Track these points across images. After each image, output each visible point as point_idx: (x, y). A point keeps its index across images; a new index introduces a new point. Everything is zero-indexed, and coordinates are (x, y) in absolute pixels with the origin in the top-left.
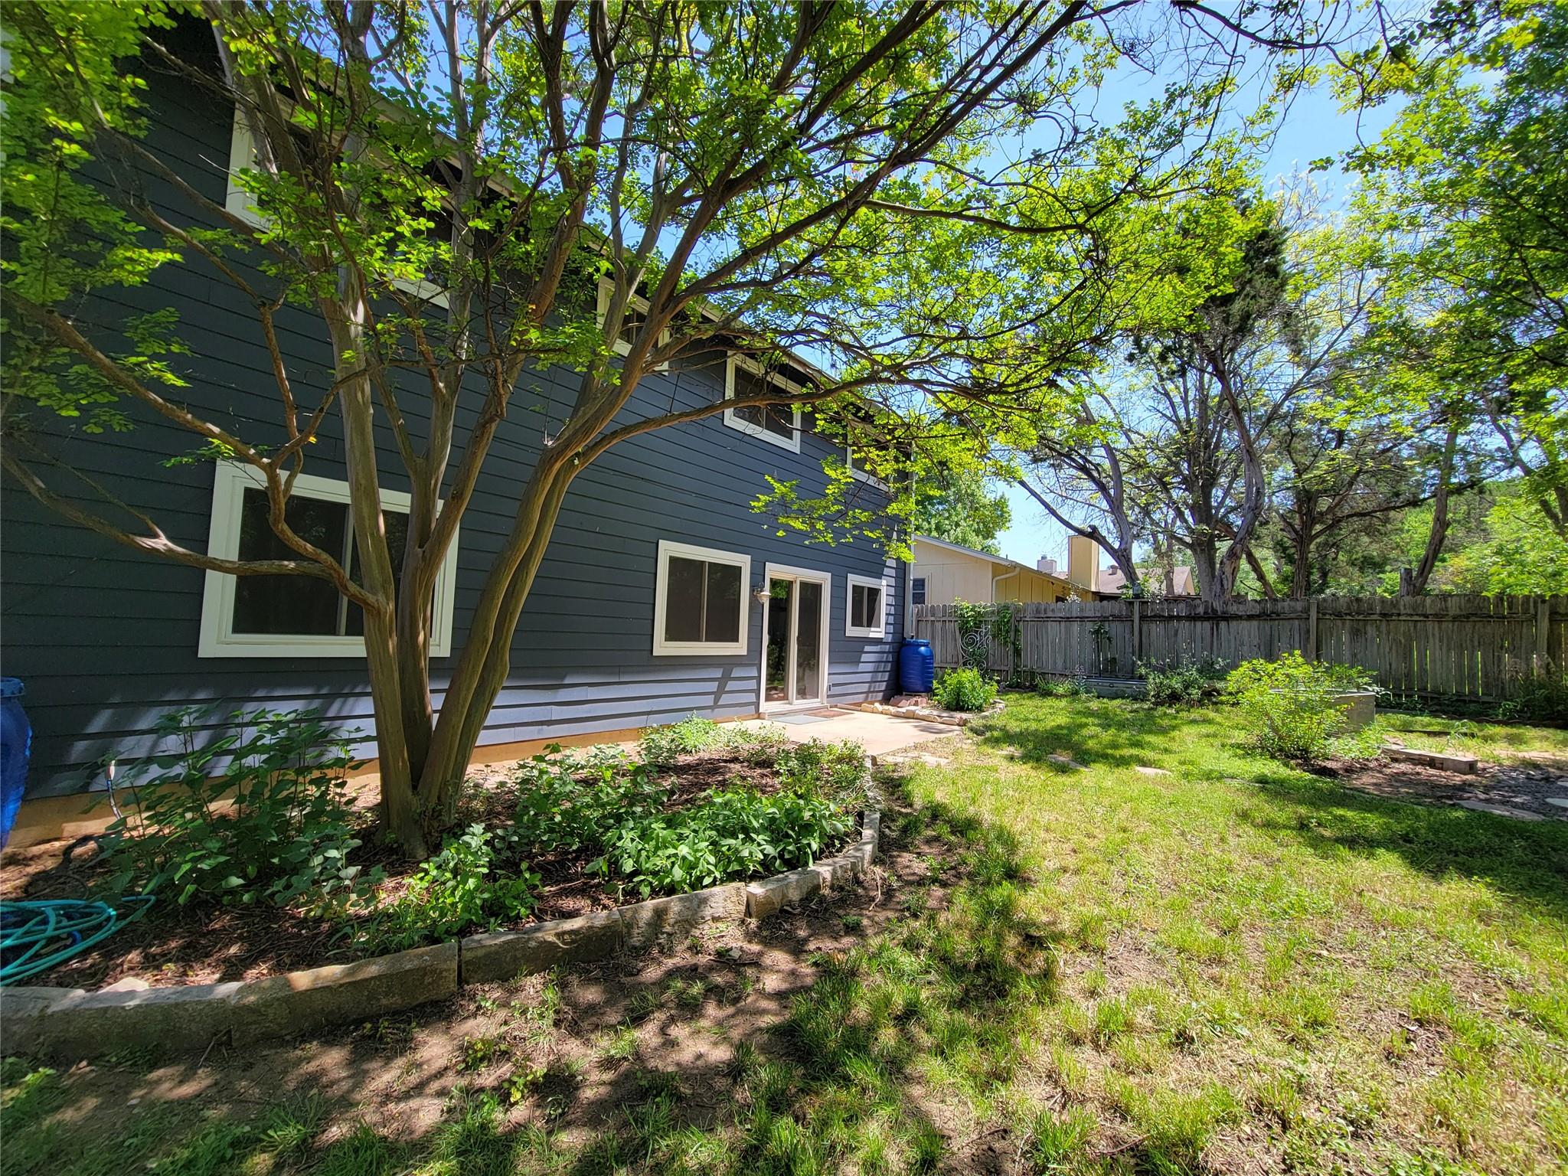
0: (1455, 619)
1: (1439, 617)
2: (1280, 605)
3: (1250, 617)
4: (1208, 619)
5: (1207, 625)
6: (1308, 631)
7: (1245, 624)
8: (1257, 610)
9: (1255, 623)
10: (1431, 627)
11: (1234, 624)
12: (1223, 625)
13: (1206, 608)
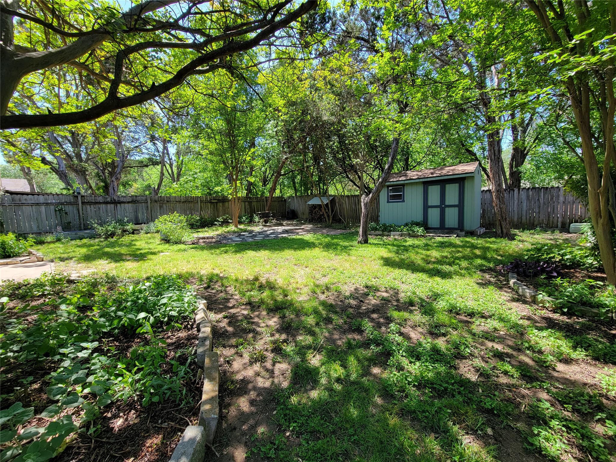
0: (183, 202)
1: (180, 202)
2: (138, 198)
3: (129, 202)
4: (112, 203)
5: (112, 206)
6: (147, 207)
7: (126, 205)
8: (130, 200)
9: (130, 204)
10: (178, 204)
11: (122, 205)
12: (119, 205)
13: (111, 198)
